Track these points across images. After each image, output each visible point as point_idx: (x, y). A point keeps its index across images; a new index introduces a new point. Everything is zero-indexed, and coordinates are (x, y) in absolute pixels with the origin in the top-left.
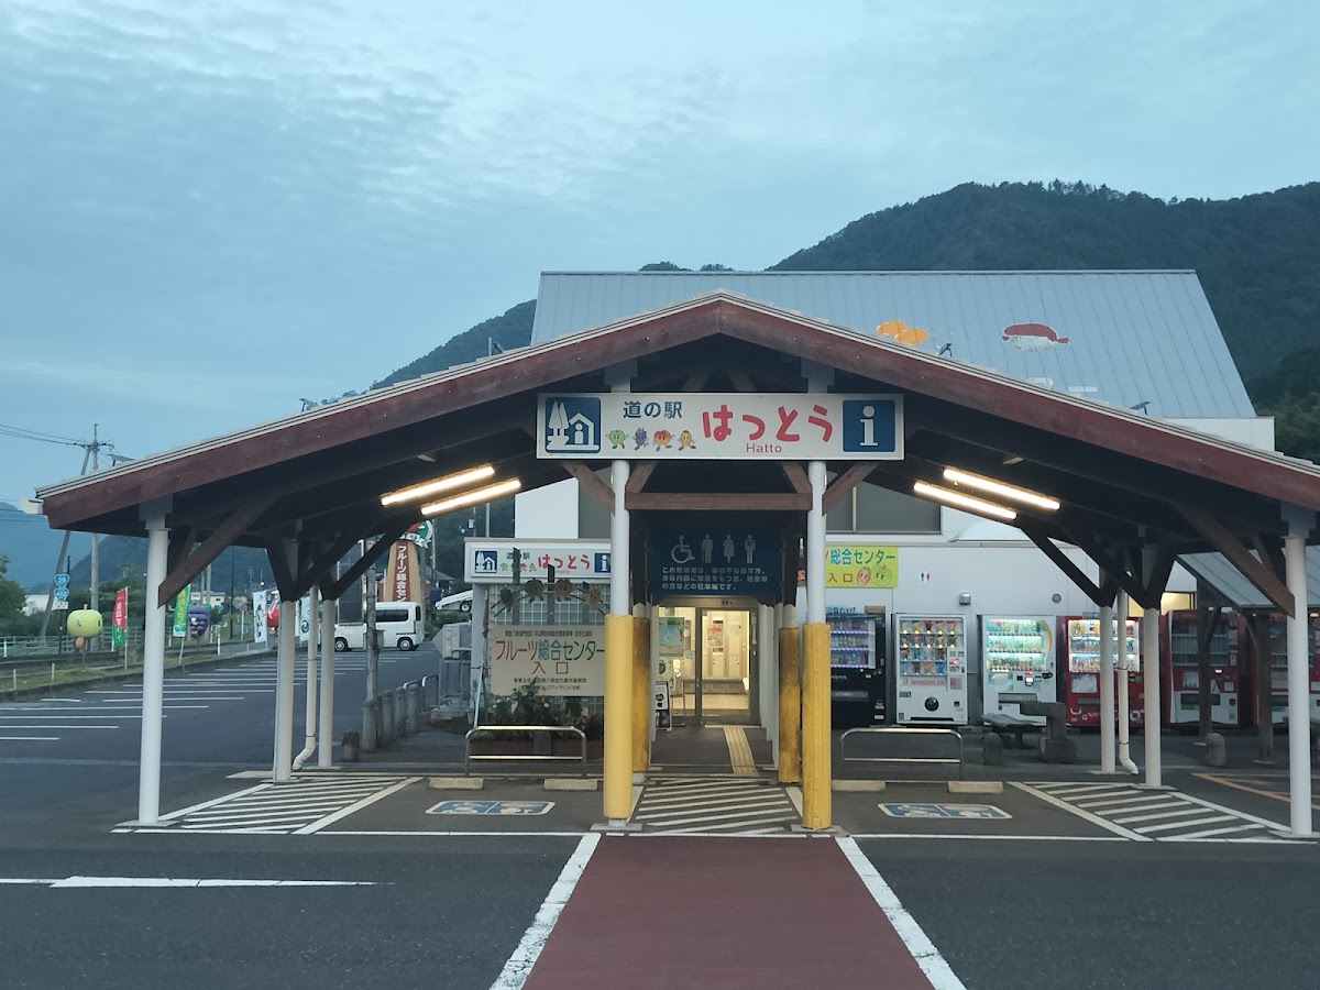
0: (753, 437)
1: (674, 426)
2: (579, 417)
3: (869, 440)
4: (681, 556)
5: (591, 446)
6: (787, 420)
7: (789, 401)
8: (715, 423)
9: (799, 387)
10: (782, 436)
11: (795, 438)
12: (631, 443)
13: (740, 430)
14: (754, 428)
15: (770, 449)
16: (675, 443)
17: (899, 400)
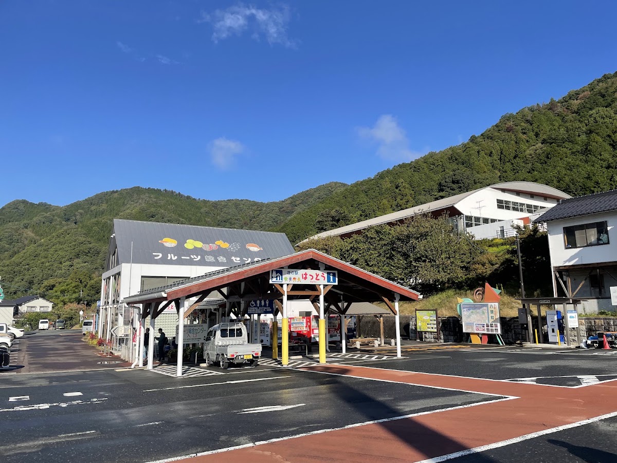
0: (312, 279)
1: (297, 277)
2: (278, 274)
3: (332, 281)
4: (252, 305)
5: (281, 281)
6: (317, 276)
7: (317, 272)
8: (304, 276)
9: (318, 269)
10: (316, 279)
11: (319, 280)
12: (288, 280)
13: (309, 277)
14: (311, 277)
15: (314, 282)
16: (297, 280)
17: (336, 272)
